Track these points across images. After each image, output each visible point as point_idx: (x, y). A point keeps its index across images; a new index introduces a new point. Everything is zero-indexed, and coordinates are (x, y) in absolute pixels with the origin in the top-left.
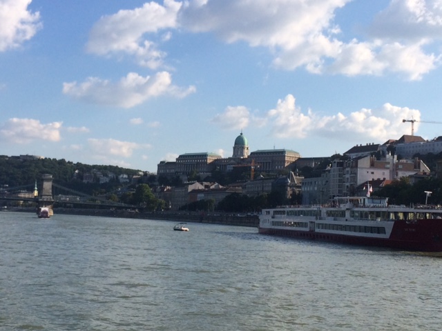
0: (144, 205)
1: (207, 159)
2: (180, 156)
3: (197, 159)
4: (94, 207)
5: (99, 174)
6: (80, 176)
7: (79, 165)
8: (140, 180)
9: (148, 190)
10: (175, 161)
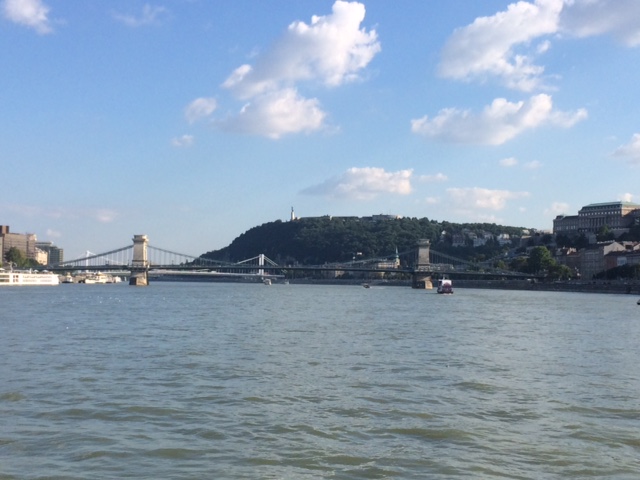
0: (545, 273)
1: (621, 210)
2: (584, 208)
3: (608, 211)
4: (477, 277)
5: (472, 235)
6: (449, 239)
7: (445, 224)
8: (530, 242)
9: (547, 254)
10: (577, 214)
